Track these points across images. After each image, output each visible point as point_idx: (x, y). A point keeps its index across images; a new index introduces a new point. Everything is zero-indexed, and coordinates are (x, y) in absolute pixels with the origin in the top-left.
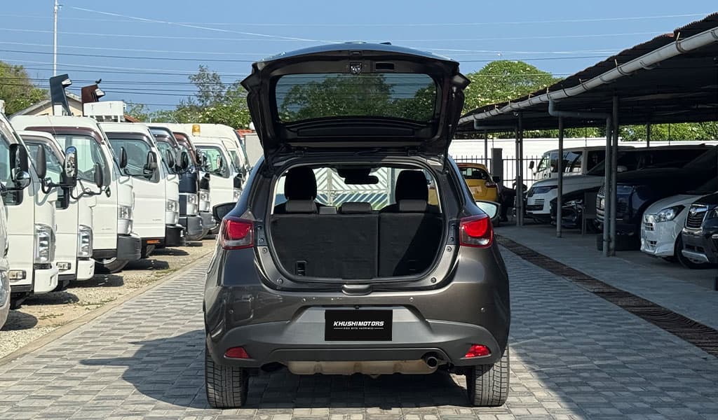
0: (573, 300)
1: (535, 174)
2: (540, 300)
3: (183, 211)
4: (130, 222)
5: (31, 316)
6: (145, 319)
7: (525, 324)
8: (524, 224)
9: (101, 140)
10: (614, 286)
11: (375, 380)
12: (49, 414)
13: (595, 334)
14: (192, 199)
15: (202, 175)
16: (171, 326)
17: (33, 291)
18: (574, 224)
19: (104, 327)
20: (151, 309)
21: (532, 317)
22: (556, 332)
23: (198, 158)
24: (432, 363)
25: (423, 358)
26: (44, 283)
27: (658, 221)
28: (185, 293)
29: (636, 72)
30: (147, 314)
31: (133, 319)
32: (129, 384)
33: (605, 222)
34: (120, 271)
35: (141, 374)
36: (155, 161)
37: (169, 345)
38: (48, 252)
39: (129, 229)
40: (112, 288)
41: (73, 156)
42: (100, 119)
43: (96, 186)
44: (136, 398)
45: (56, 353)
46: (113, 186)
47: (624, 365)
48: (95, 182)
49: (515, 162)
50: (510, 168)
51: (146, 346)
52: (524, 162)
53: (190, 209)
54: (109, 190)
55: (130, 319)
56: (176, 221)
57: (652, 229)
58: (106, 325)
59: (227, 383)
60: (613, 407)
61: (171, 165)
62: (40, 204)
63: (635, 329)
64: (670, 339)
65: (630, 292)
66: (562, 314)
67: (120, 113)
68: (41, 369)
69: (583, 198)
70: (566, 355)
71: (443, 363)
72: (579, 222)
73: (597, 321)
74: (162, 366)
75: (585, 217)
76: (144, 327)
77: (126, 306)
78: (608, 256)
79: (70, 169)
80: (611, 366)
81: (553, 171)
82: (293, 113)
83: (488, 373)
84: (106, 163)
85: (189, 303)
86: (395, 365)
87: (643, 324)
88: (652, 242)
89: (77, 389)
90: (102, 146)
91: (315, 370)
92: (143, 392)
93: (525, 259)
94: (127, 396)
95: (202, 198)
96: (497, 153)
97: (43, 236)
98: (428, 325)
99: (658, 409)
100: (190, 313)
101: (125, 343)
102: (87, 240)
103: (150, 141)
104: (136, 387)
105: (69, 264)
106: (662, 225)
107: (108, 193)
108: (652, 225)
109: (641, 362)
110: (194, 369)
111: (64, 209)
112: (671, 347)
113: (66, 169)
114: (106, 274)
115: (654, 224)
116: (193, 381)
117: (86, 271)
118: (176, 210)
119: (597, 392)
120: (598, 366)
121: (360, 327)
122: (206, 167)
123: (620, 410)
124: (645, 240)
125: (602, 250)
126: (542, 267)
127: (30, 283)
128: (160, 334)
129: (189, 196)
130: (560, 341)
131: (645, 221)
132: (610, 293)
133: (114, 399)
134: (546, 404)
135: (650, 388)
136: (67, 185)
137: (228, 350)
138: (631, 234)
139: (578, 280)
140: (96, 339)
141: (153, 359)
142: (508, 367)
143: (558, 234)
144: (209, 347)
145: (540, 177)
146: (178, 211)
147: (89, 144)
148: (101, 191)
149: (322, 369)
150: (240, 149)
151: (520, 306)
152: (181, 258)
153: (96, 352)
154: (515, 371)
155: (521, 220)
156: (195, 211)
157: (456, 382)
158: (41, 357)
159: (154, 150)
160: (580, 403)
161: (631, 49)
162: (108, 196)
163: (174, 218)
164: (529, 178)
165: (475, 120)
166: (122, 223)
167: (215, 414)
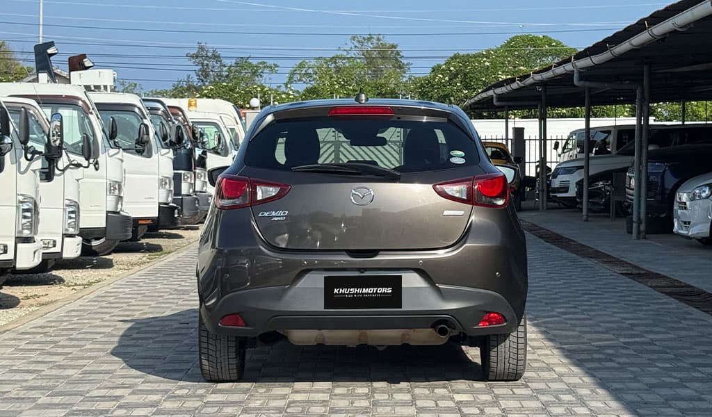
0: (600, 280)
1: (560, 156)
2: (563, 281)
3: (177, 190)
4: (120, 198)
5: (14, 296)
6: (136, 298)
7: (546, 304)
8: (548, 209)
9: (89, 109)
10: (644, 267)
11: (382, 352)
12: (30, 387)
13: (621, 313)
14: (188, 177)
15: (198, 152)
16: (163, 305)
17: (15, 267)
18: (602, 207)
19: (91, 305)
20: (142, 288)
21: (553, 296)
22: (580, 311)
23: (194, 134)
24: (442, 332)
25: (433, 326)
26: (27, 258)
27: (693, 199)
28: (180, 273)
29: (668, 35)
30: (138, 294)
31: (122, 298)
32: (117, 359)
33: (635, 203)
34: (109, 254)
35: (130, 350)
36: (148, 134)
37: (161, 323)
38: (31, 224)
39: (119, 206)
40: (100, 270)
41: (59, 124)
42: (88, 88)
43: (84, 159)
44: (124, 372)
45: (40, 330)
46: (101, 159)
47: (652, 343)
48: (83, 155)
49: (538, 142)
50: (533, 148)
51: (137, 323)
52: (548, 143)
53: (185, 188)
54: (97, 163)
55: (120, 298)
56: (170, 199)
57: (686, 208)
58: (94, 303)
59: (222, 354)
60: (639, 382)
61: (165, 138)
62: (22, 173)
63: (664, 308)
64: (702, 318)
65: (661, 273)
66: (586, 294)
67: (110, 83)
68: (23, 345)
69: (612, 179)
70: (589, 332)
71: (455, 333)
72: (607, 205)
73: (625, 301)
74: (153, 342)
75: (614, 199)
76: (134, 305)
77: (116, 286)
78: (638, 238)
79: (55, 138)
80: (638, 343)
81: (579, 153)
82: (298, 92)
83: (503, 344)
84: (94, 135)
85: (183, 283)
86: (403, 335)
87: (673, 304)
88: (685, 223)
89: (61, 364)
90: (90, 115)
91: (316, 340)
92: (132, 367)
93: (548, 242)
94: (115, 370)
95: (198, 178)
96: (519, 132)
97: (26, 207)
98: (438, 290)
99: (688, 384)
100: (184, 292)
101: (114, 321)
102: (73, 215)
103: (142, 113)
104: (125, 362)
105: (55, 241)
106: (696, 204)
107: (97, 166)
108: (685, 203)
109: (671, 340)
110: (187, 345)
111: (49, 182)
112: (702, 325)
113: (51, 138)
114: (94, 256)
115: (688, 203)
116: (186, 357)
117: (72, 249)
118: (170, 187)
119: (622, 367)
120: (623, 343)
121: (365, 294)
122: (203, 143)
123: (647, 384)
124: (678, 220)
125: (632, 233)
126: (566, 249)
127: (12, 258)
128: (151, 313)
129: (184, 174)
130: (584, 319)
131: (678, 200)
132: (639, 275)
133: (101, 373)
134: (566, 379)
135: (681, 364)
136: (52, 155)
137: (223, 317)
138: (663, 215)
139: (604, 262)
140: (82, 317)
141: (143, 335)
142: (526, 344)
143: (585, 217)
144: (203, 317)
145: (566, 159)
146: (172, 188)
147: (76, 116)
148: (89, 164)
149: (324, 339)
150: (240, 125)
151: (542, 287)
152: (176, 241)
153: (82, 329)
154: (533, 348)
155: (545, 205)
156: (191, 191)
157: (470, 358)
158: (23, 333)
159: (146, 122)
160: (603, 378)
161: (662, 10)
162: (97, 169)
163: (168, 196)
164: (554, 160)
165: (494, 95)
166: (111, 200)
167: (209, 387)
